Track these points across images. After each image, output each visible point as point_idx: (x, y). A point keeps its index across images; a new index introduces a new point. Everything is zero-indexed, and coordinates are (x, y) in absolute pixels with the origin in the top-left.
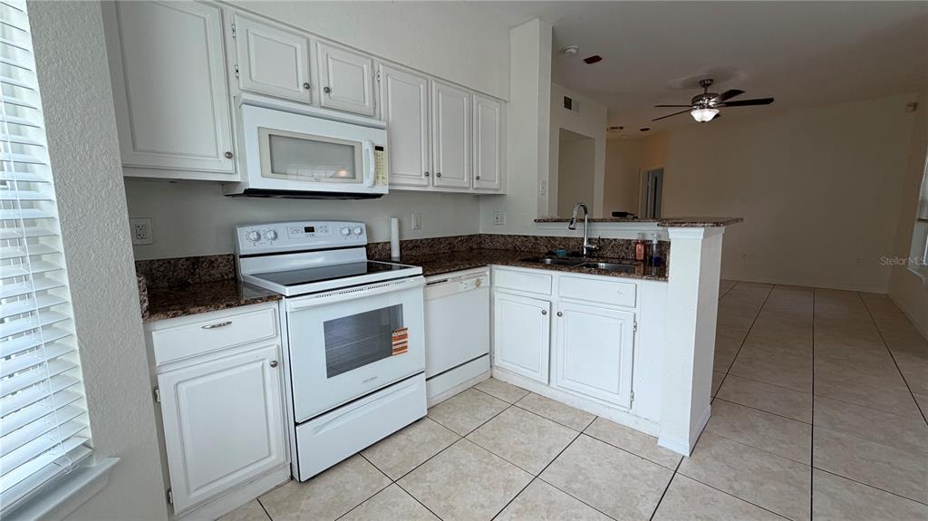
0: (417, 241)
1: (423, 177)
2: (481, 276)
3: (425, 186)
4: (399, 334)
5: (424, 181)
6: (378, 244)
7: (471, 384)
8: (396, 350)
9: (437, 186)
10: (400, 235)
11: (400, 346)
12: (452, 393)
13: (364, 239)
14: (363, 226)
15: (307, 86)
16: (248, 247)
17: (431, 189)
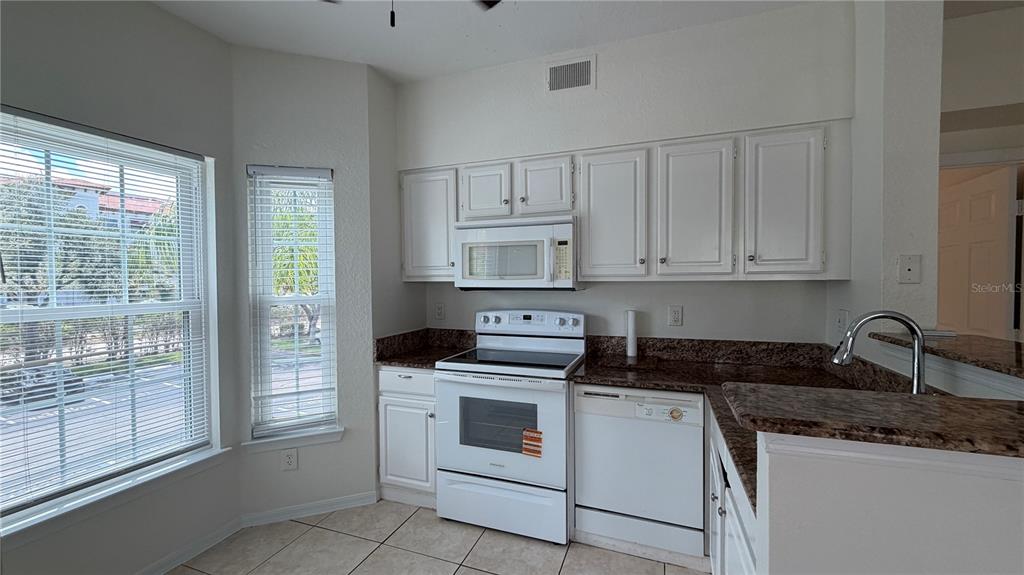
0: (673, 340)
1: (638, 265)
2: (688, 406)
3: (642, 276)
4: (532, 434)
5: (641, 269)
6: (612, 337)
7: (663, 557)
8: (526, 450)
9: (661, 275)
10: (637, 330)
11: (532, 448)
12: (624, 548)
13: (580, 331)
14: (581, 318)
15: (506, 202)
16: (480, 327)
17: (653, 278)
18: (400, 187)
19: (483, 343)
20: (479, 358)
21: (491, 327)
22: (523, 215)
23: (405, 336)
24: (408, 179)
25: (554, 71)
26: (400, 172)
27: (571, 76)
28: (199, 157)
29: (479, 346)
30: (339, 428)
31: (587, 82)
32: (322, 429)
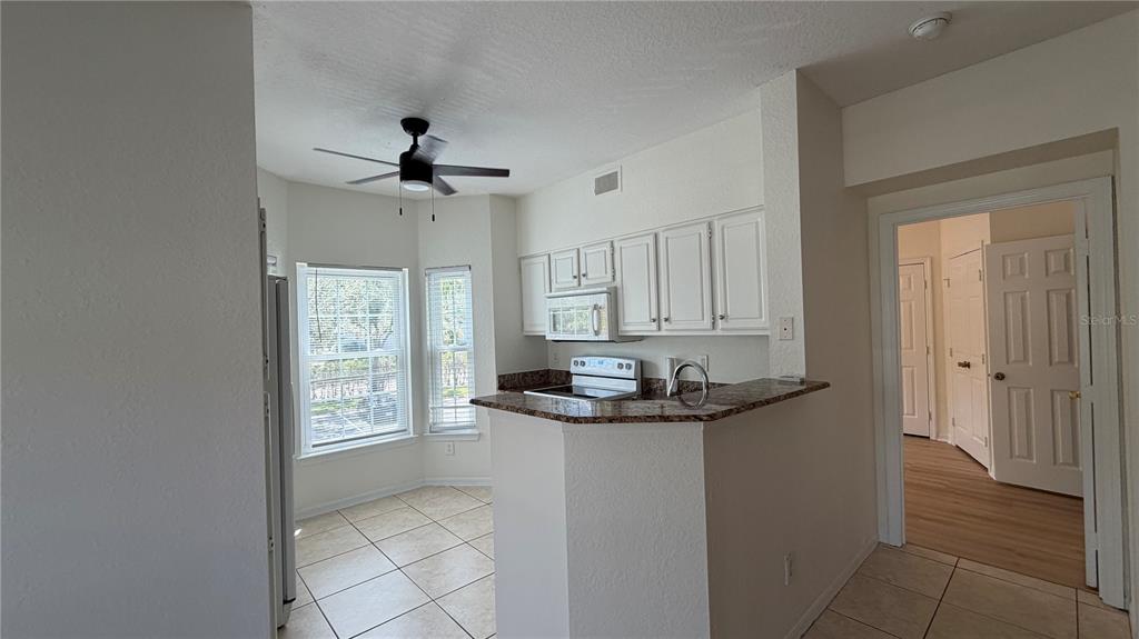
1: (652, 323)
3: (655, 331)
5: (654, 326)
6: (660, 379)
10: (672, 374)
13: (631, 373)
14: (633, 363)
15: (575, 277)
16: (573, 369)
17: (663, 333)
18: (520, 269)
19: (576, 381)
20: (574, 392)
21: (581, 369)
22: (587, 287)
23: (525, 374)
24: (523, 262)
25: (598, 180)
26: (520, 259)
27: (607, 183)
28: (400, 269)
29: (573, 383)
30: (475, 432)
31: (616, 188)
32: (468, 431)
